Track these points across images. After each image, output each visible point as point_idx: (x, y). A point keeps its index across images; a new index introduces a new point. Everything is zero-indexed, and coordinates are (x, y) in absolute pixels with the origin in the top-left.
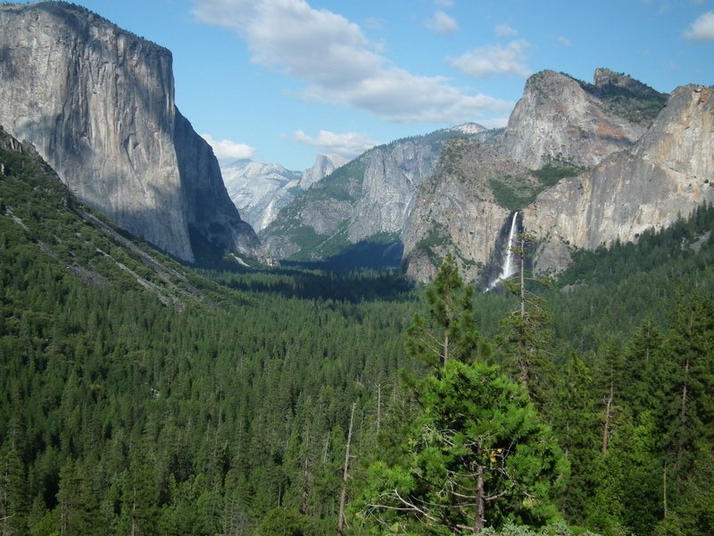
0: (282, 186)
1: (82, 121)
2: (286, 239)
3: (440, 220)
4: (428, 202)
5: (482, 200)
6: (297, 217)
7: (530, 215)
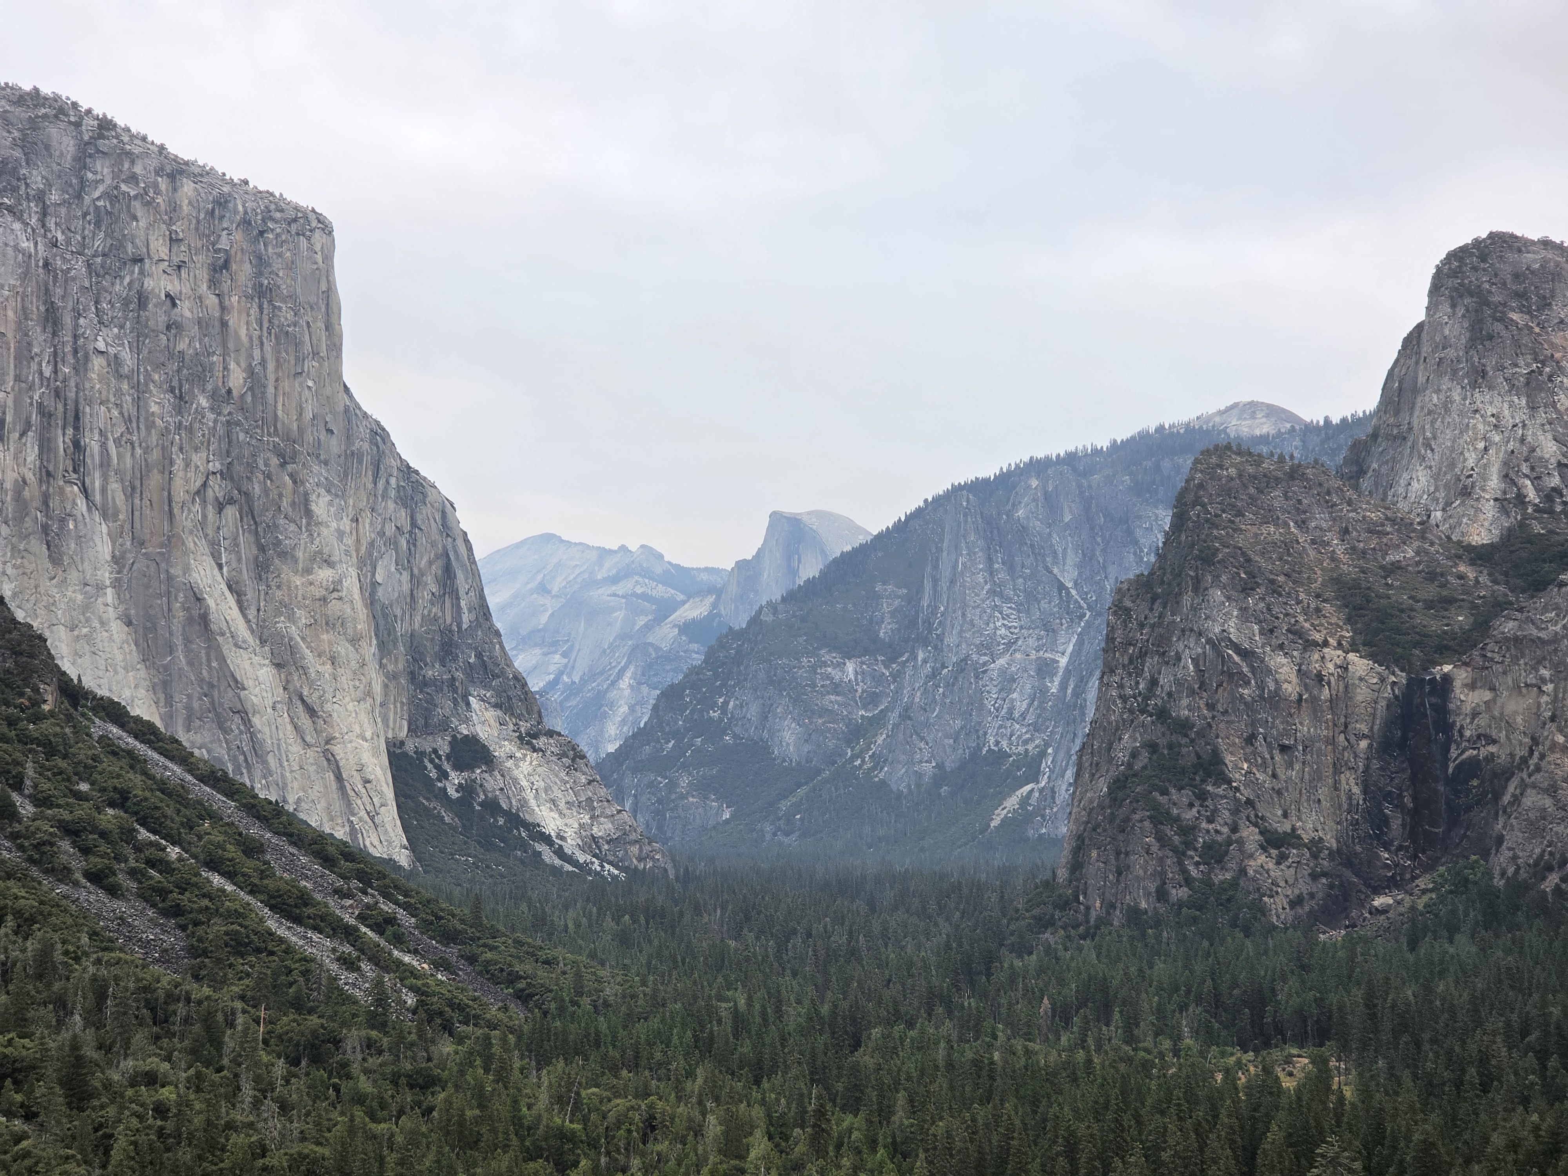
0: (660, 617)
1: (62, 441)
2: (684, 781)
3: (1182, 709)
4: (1143, 655)
5: (1315, 644)
6: (715, 714)
7: (1472, 686)
